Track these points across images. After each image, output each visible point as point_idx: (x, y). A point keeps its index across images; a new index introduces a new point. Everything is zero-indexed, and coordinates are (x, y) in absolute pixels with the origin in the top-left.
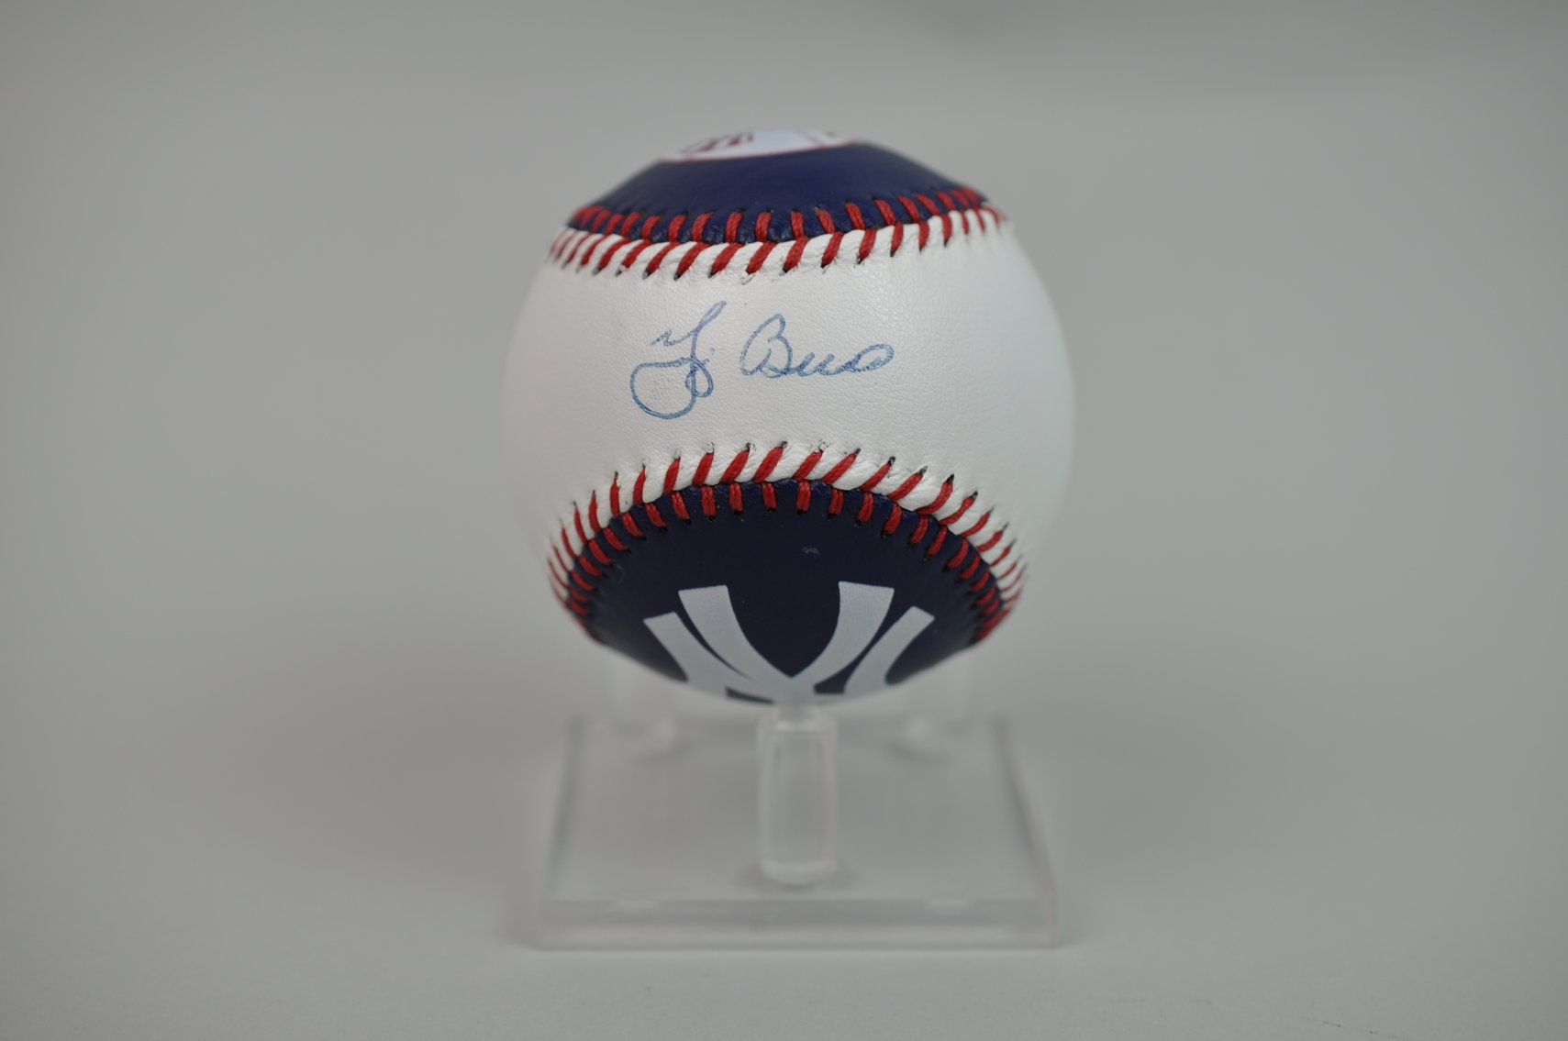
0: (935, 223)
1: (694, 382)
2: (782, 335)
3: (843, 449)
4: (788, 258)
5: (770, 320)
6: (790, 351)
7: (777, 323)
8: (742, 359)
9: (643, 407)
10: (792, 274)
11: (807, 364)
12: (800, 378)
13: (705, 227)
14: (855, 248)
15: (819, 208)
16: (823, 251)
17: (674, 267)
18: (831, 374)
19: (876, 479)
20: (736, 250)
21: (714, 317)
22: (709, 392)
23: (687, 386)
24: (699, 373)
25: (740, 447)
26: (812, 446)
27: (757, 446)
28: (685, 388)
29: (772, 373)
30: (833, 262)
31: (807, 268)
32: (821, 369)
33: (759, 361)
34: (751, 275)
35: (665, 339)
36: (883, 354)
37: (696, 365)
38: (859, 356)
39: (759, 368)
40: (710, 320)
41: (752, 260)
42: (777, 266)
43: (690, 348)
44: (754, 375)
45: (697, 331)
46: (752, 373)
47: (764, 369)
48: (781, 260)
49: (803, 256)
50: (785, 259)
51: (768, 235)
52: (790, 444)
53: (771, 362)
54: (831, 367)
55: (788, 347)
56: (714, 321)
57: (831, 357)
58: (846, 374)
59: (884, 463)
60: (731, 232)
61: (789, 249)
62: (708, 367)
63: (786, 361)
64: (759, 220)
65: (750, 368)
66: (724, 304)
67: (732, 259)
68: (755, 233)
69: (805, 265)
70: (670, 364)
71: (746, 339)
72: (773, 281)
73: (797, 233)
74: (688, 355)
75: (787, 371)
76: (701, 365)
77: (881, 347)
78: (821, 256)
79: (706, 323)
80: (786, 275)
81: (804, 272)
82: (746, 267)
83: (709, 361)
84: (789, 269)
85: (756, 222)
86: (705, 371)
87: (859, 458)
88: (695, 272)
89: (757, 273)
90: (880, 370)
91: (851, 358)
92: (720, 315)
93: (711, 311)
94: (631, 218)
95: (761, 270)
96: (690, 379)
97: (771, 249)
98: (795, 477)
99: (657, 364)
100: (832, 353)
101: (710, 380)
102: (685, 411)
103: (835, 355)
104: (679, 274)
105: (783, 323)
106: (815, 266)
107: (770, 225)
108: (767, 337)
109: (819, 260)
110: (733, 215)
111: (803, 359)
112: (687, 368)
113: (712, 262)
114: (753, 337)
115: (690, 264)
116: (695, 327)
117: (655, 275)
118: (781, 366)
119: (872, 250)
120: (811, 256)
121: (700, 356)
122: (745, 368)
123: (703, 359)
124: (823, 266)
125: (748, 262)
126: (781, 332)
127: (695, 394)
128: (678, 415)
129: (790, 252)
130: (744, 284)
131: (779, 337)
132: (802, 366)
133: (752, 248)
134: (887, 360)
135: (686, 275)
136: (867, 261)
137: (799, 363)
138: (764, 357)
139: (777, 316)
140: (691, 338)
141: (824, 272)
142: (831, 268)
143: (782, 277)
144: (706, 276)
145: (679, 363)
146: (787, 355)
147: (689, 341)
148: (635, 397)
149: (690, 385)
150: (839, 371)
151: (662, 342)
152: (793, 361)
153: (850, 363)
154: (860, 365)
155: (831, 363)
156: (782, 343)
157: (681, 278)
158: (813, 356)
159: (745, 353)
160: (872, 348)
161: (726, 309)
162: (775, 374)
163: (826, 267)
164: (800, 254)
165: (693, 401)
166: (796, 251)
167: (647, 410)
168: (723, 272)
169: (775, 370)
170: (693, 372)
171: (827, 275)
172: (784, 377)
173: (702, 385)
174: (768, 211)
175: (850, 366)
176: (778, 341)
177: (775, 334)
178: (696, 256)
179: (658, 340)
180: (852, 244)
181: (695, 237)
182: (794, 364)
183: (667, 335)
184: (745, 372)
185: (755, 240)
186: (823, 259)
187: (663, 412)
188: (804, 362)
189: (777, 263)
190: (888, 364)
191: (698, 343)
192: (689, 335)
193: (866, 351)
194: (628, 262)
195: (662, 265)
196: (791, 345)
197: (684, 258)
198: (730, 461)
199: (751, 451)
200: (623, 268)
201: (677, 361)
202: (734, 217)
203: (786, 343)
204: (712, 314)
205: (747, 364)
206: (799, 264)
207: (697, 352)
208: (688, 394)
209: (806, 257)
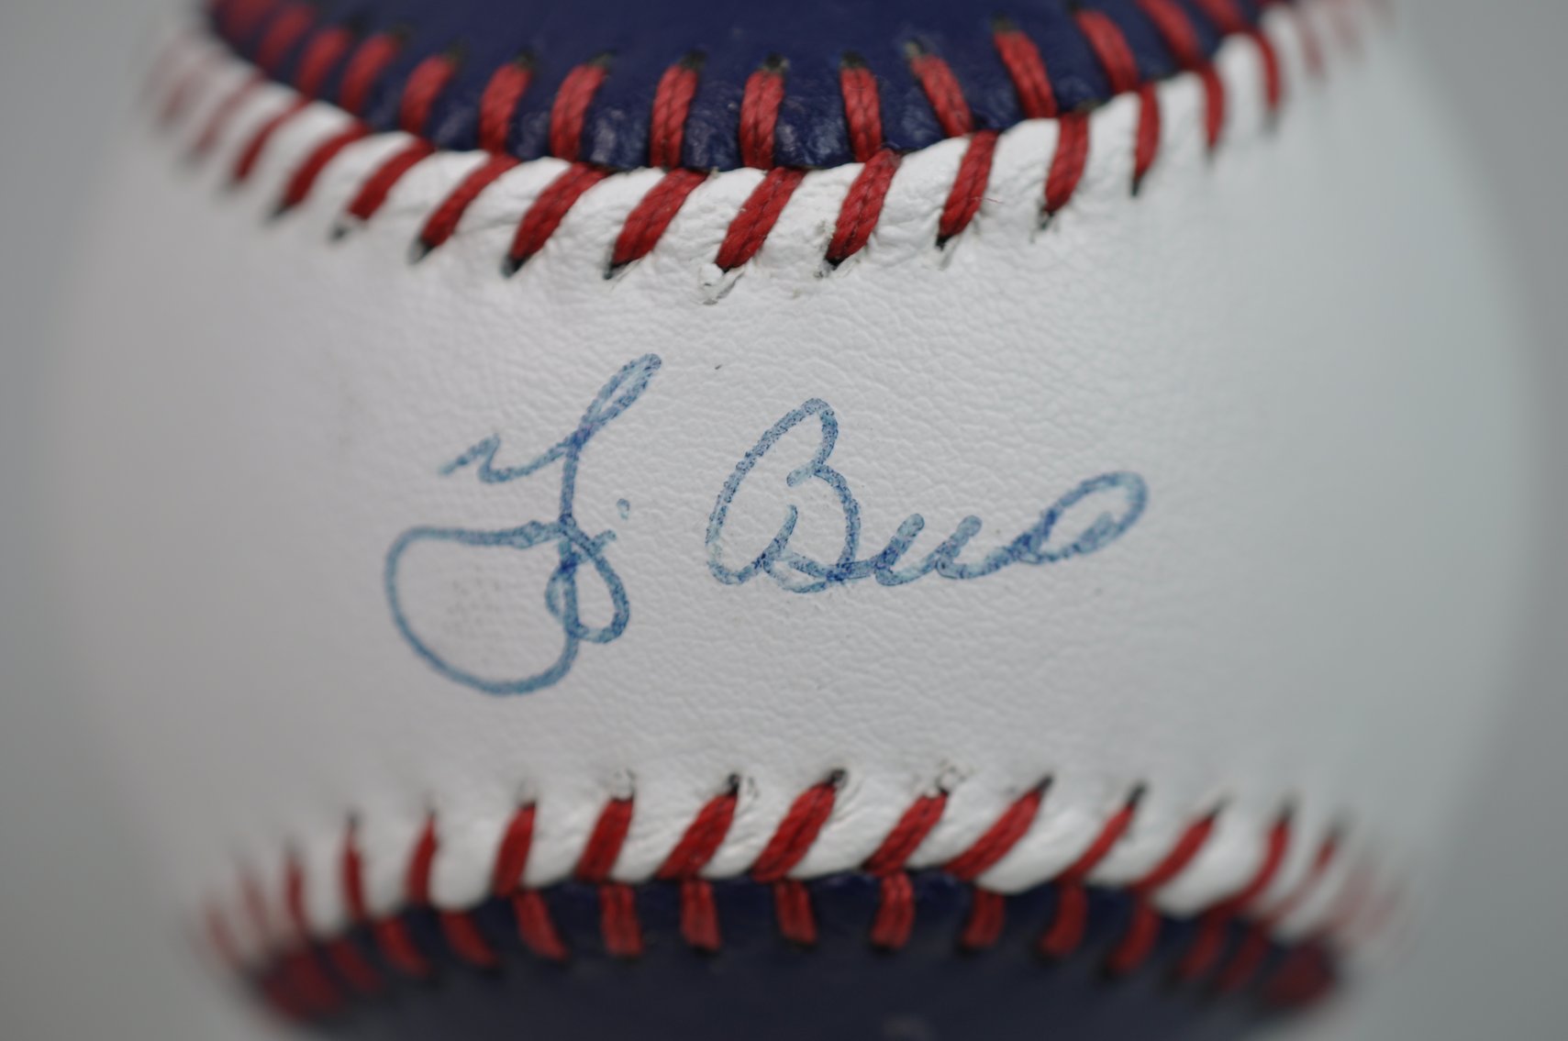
0: (1238, 62)
1: (571, 596)
2: (828, 463)
3: (1007, 781)
4: (840, 223)
5: (793, 419)
6: (852, 511)
7: (811, 428)
8: (712, 535)
9: (423, 651)
10: (855, 270)
11: (904, 547)
12: (884, 591)
13: (590, 115)
14: (1034, 183)
15: (923, 49)
16: (942, 198)
17: (503, 238)
18: (971, 576)
19: (1099, 850)
20: (684, 197)
21: (626, 401)
22: (618, 626)
23: (552, 607)
24: (586, 573)
25: (711, 785)
26: (917, 779)
27: (760, 785)
28: (546, 613)
29: (801, 578)
30: (970, 229)
31: (895, 254)
32: (944, 561)
33: (763, 541)
34: (731, 275)
35: (482, 460)
36: (1114, 502)
37: (576, 548)
38: (1051, 517)
39: (763, 561)
40: (614, 413)
41: (733, 228)
42: (808, 249)
43: (557, 493)
44: (749, 584)
45: (577, 441)
46: (742, 577)
47: (778, 566)
48: (820, 229)
49: (884, 216)
50: (831, 229)
51: (778, 144)
52: (855, 776)
53: (797, 545)
54: (972, 554)
55: (846, 499)
56: (629, 413)
57: (972, 526)
58: (1016, 572)
59: (1114, 805)
60: (668, 135)
61: (842, 192)
62: (611, 553)
63: (841, 541)
64: (748, 100)
65: (736, 563)
66: (653, 363)
67: (672, 225)
68: (738, 139)
69: (891, 243)
70: (500, 538)
71: (725, 474)
72: (797, 294)
73: (862, 137)
74: (551, 516)
75: (843, 571)
76: (592, 548)
77: (1112, 480)
78: (938, 214)
79: (602, 421)
80: (834, 274)
81: (887, 265)
82: (714, 251)
83: (614, 537)
84: (844, 256)
85: (739, 101)
86: (601, 565)
87: (1050, 804)
88: (564, 259)
89: (749, 268)
90: (1111, 550)
91: (1030, 521)
92: (644, 397)
93: (615, 384)
94: (373, 55)
95: (762, 256)
96: (561, 587)
97: (788, 193)
98: (869, 864)
99: (460, 535)
100: (972, 511)
101: (618, 594)
102: (548, 678)
103: (983, 517)
104: (518, 257)
105: (831, 427)
106: (919, 246)
107: (783, 112)
108: (789, 468)
109: (929, 226)
110: (669, 76)
111: (891, 533)
112: (548, 555)
113: (617, 230)
114: (742, 469)
115: (548, 234)
116: (571, 429)
117: (445, 256)
118: (829, 557)
119: (1081, 185)
120: (906, 217)
121: (589, 520)
122: (724, 561)
123: (599, 532)
124: (941, 241)
125: (722, 234)
126: (825, 453)
127: (574, 630)
128: (528, 686)
129: (847, 205)
130: (710, 302)
131: (819, 469)
132: (889, 555)
133: (734, 188)
134: (1130, 519)
135: (538, 263)
136: (1065, 216)
137: (880, 549)
138: (776, 529)
139: (812, 405)
140: (561, 462)
141: (945, 263)
142: (965, 247)
143: (824, 282)
144: (597, 274)
145: (524, 536)
146: (842, 524)
147: (554, 472)
148: (401, 622)
149: (561, 603)
150: (995, 564)
151: (473, 468)
152: (861, 541)
153: (1025, 540)
154: (1054, 542)
155: (971, 541)
156: (828, 489)
157: (523, 272)
158: (919, 524)
159: (720, 517)
160: (1086, 488)
161: (659, 378)
162: (811, 580)
163: (950, 244)
164: (876, 213)
165: (569, 655)
166: (865, 200)
167: (437, 663)
168: (648, 262)
169: (810, 568)
170: (568, 567)
171: (954, 269)
172: (835, 589)
173: (596, 607)
174: (773, 61)
175: (1025, 546)
176: (817, 484)
177: (807, 461)
178: (565, 211)
179: (462, 462)
180: (1023, 169)
181: (560, 143)
182: (867, 550)
183: (487, 448)
184: (721, 573)
185: (737, 162)
186: (943, 222)
187: (484, 672)
188: (896, 542)
189: (807, 241)
190: (1133, 532)
191: (580, 481)
192: (552, 456)
193: (1070, 499)
194: (369, 201)
195: (466, 224)
196: (854, 492)
197: (530, 215)
198: (684, 822)
199: (744, 799)
200: (351, 222)
201: (519, 532)
202: (674, 84)
203: (841, 487)
204: (619, 393)
205: (727, 549)
206: (872, 239)
207: (577, 509)
208: (555, 633)
209: (893, 221)
